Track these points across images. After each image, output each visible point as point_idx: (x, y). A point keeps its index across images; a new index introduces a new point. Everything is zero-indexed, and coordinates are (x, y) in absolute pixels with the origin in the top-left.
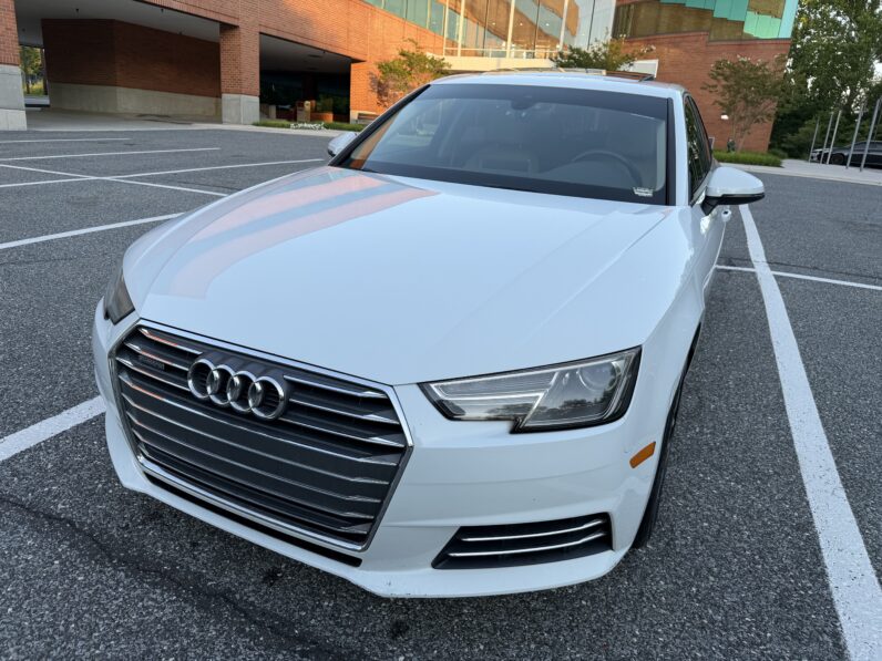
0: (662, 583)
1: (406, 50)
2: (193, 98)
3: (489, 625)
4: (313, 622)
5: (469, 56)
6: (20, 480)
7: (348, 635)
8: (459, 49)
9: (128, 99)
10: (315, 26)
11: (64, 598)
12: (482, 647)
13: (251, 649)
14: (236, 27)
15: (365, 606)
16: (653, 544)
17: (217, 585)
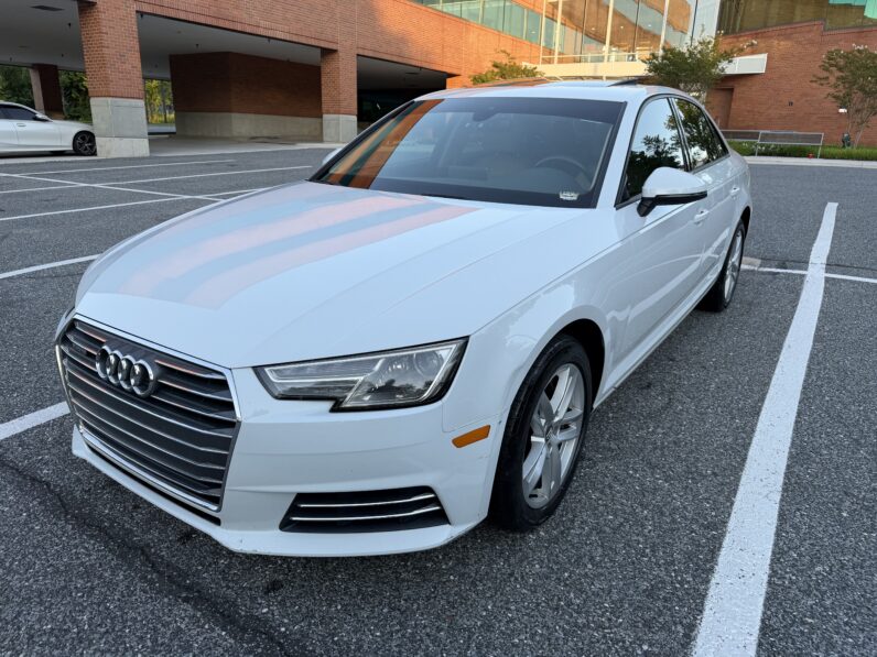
0: (537, 566)
1: (498, 61)
2: (300, 119)
3: (354, 589)
4: (205, 575)
5: (567, 62)
6: (23, 449)
7: (228, 587)
8: (556, 57)
9: (242, 123)
10: (410, 44)
11: (19, 542)
12: (339, 607)
13: (145, 592)
14: (335, 51)
15: (254, 566)
16: (546, 532)
17: (140, 541)
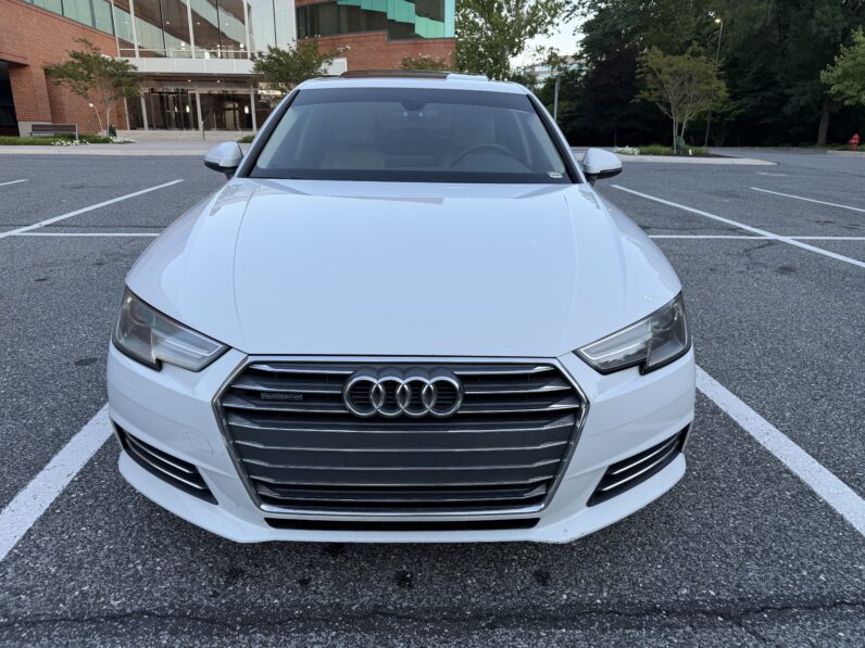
1: (79, 51)
4: (473, 600)
7: (510, 598)
8: (137, 49)
12: (609, 564)
13: (446, 642)
17: (362, 606)
